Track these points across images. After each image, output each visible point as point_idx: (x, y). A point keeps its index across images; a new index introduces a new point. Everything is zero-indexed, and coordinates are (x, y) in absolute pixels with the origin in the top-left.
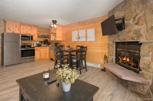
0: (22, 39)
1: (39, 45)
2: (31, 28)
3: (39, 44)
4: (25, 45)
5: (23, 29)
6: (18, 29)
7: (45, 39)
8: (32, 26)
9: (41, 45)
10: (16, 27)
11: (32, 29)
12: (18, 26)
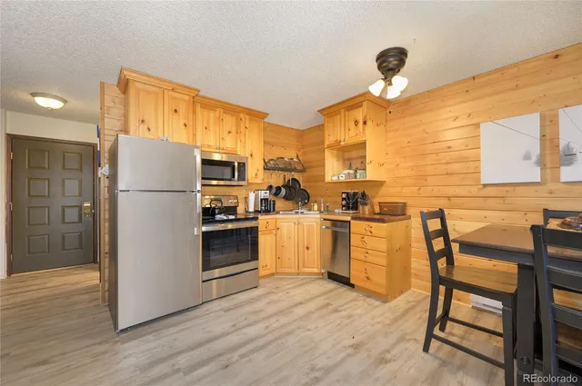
0: (203, 179)
1: (267, 207)
2: (238, 126)
3: (266, 200)
4: (213, 206)
5: (205, 125)
6: (185, 125)
7: (289, 176)
8: (242, 116)
9: (274, 204)
10: (176, 111)
11: (242, 129)
12: (182, 110)
